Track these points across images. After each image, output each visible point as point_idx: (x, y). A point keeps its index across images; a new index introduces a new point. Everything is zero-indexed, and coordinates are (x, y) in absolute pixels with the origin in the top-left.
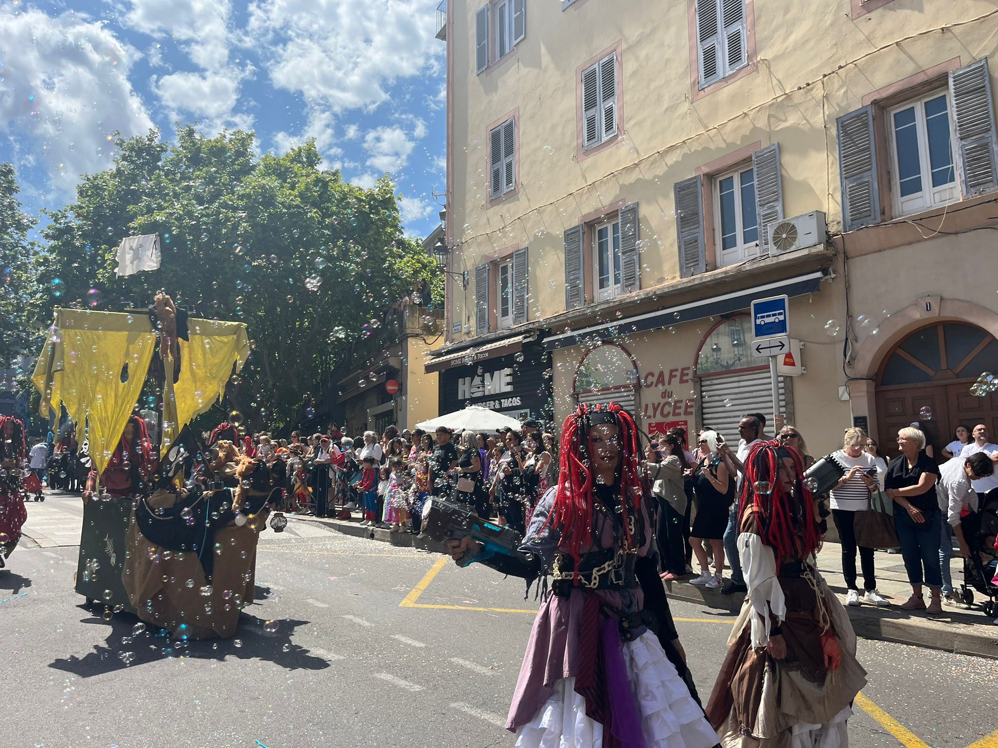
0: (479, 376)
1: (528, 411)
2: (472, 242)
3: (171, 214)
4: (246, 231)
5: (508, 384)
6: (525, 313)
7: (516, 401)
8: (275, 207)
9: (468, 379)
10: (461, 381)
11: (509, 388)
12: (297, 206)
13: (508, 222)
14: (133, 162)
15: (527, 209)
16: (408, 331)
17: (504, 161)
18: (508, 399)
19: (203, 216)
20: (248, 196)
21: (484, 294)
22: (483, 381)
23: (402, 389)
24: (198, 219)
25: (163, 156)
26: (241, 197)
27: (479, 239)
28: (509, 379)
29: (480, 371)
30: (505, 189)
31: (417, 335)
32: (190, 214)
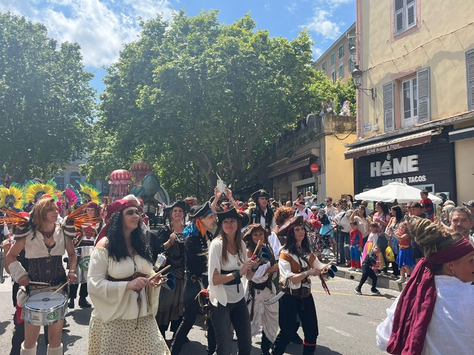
0: (388, 161)
1: (433, 185)
2: (379, 67)
3: (176, 63)
4: (222, 71)
5: (414, 166)
6: (429, 115)
7: (423, 178)
8: (237, 54)
9: (378, 163)
10: (372, 164)
11: (416, 169)
12: (252, 53)
13: (411, 50)
14: (149, 35)
15: (428, 39)
16: (326, 131)
17: (406, 7)
18: (414, 177)
19: (195, 63)
20: (222, 49)
21: (391, 103)
22: (392, 164)
23: (321, 170)
24: (192, 65)
25: (166, 29)
26: (217, 50)
27: (385, 65)
28: (415, 163)
29: (389, 157)
30: (407, 26)
31: (331, 134)
32: (187, 63)
